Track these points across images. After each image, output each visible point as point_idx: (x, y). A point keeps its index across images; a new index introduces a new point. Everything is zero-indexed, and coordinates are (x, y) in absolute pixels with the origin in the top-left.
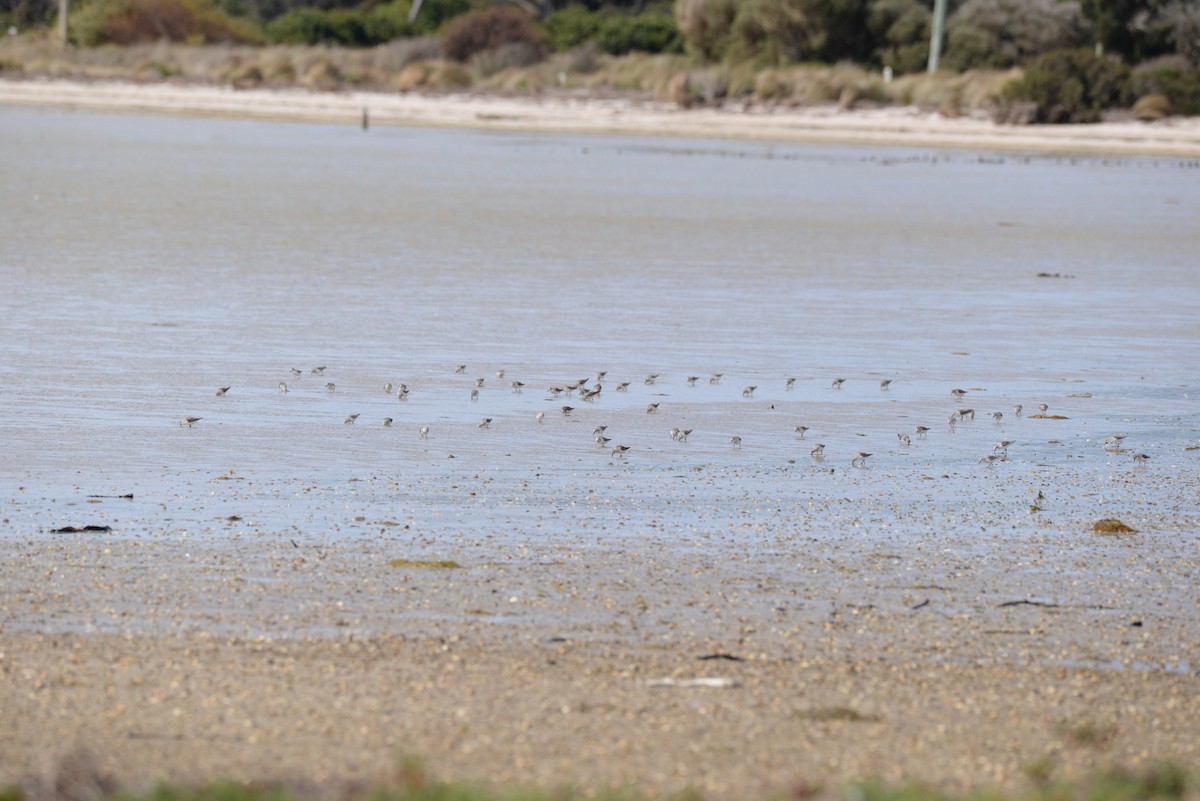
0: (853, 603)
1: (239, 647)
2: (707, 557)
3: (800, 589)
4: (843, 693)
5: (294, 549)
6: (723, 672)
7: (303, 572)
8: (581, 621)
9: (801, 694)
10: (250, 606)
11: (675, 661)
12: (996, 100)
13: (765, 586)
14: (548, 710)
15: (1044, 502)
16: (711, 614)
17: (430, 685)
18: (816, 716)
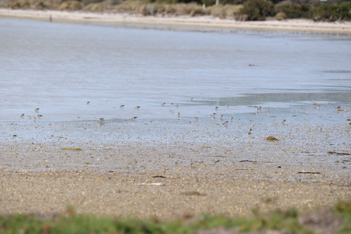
0: (197, 161)
1: (17, 174)
2: (154, 147)
3: (182, 157)
4: (195, 187)
5: (33, 145)
6: (160, 181)
7: (35, 152)
8: (118, 166)
9: (183, 187)
10: (20, 161)
11: (146, 178)
12: (235, 14)
13: (171, 156)
14: (109, 192)
15: (252, 131)
16: (156, 164)
17: (74, 185)
18: (187, 194)
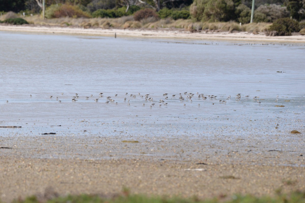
0: (233, 150)
1: (86, 162)
2: (198, 140)
3: (220, 147)
4: (231, 172)
5: (99, 138)
6: (202, 167)
7: (102, 144)
8: (168, 155)
9: (221, 172)
10: (89, 152)
11: (190, 165)
12: (266, 30)
13: (212, 147)
14: (161, 176)
15: (279, 126)
16: (199, 153)
17: (132, 171)
18: (225, 178)
